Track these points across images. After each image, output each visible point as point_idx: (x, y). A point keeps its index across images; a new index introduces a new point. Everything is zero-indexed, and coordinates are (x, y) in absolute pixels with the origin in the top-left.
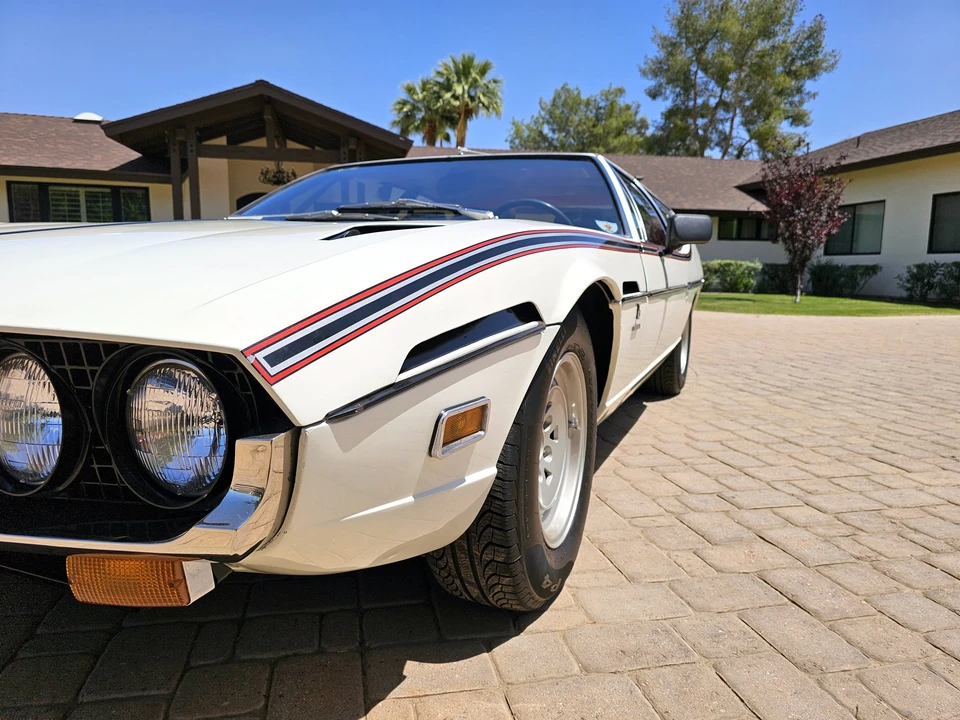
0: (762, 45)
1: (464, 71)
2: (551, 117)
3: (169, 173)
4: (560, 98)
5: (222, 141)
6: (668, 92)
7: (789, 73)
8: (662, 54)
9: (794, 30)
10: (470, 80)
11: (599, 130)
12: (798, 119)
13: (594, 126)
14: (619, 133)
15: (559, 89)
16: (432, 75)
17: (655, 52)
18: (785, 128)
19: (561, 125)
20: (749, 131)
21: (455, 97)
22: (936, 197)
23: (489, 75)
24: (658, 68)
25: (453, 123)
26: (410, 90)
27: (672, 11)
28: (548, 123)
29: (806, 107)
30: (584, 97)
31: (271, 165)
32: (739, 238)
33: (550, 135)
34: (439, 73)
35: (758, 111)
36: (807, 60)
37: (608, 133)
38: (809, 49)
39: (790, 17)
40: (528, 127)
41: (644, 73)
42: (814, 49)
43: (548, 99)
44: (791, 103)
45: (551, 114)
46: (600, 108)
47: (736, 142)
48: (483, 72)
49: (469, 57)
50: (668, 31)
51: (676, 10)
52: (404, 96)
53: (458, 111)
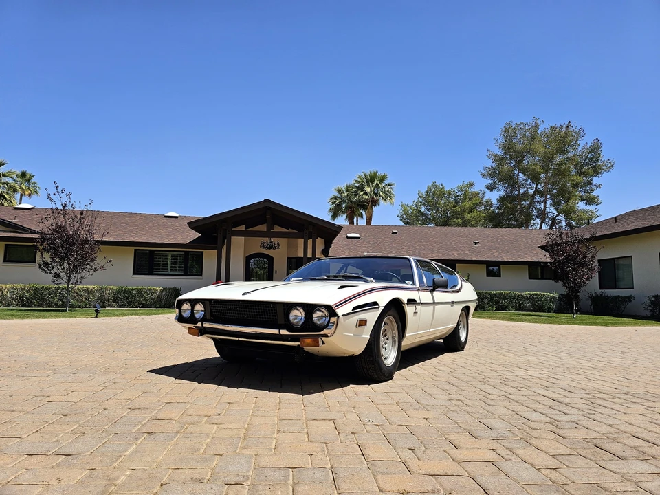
0: (559, 158)
1: (371, 179)
2: (426, 202)
3: (217, 244)
4: (431, 190)
5: (242, 228)
6: (500, 187)
7: (580, 174)
8: (495, 165)
9: (580, 148)
10: (374, 184)
11: (458, 209)
12: (591, 201)
13: (454, 207)
14: (471, 211)
15: (430, 185)
16: (352, 182)
17: (490, 163)
18: (581, 206)
19: (432, 205)
20: (556, 209)
21: (366, 194)
23: (386, 182)
24: (492, 173)
25: (365, 208)
26: (340, 191)
27: (499, 141)
28: (424, 205)
29: (595, 193)
30: (447, 189)
31: (267, 240)
32: (542, 278)
33: (426, 212)
34: (356, 181)
35: (562, 196)
36: (592, 164)
37: (464, 211)
38: (592, 158)
39: (576, 141)
40: (411, 208)
41: (484, 176)
42: (597, 158)
43: (424, 191)
44: (584, 191)
45: (426, 200)
46: (458, 196)
47: (549, 215)
48: (382, 180)
49: (375, 173)
50: (498, 151)
51: (502, 140)
52: (336, 194)
53: (368, 202)
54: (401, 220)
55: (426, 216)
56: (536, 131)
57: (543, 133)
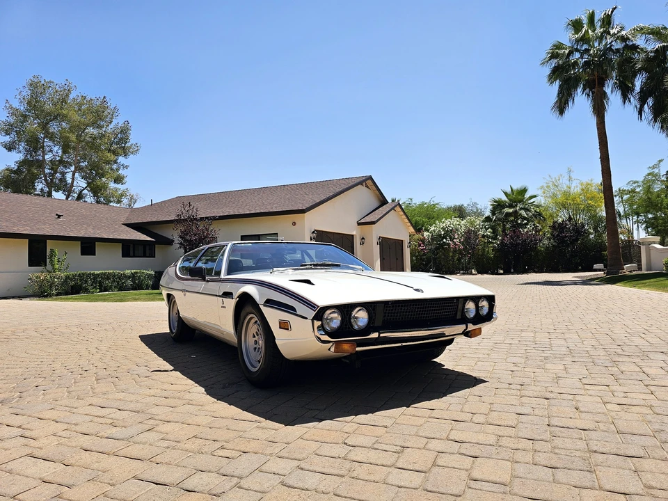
6: (21, 148)
7: (109, 151)
8: (12, 120)
9: (111, 126)
12: (119, 180)
17: (5, 117)
18: (112, 185)
22: (243, 237)
24: (7, 129)
27: (23, 94)
29: (122, 172)
32: (134, 256)
36: (121, 144)
38: (121, 139)
39: (111, 118)
42: (124, 140)
44: (112, 169)
47: (77, 190)
50: (20, 106)
51: (27, 92)
56: (67, 95)
57: (74, 100)
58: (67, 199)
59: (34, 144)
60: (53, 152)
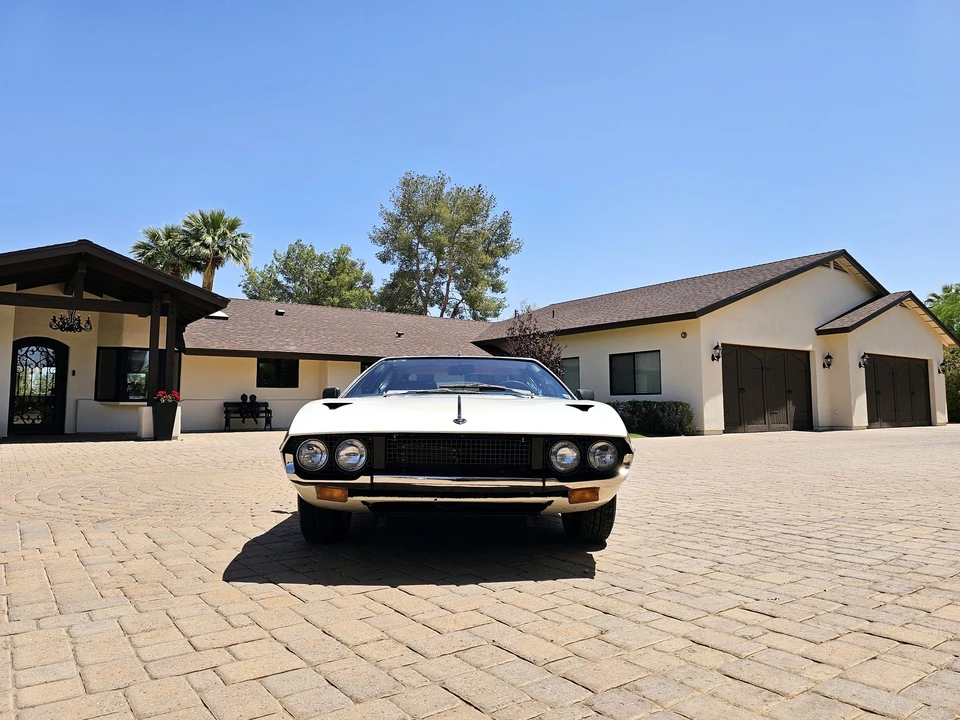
0: (466, 229)
1: (213, 223)
2: (285, 268)
4: (294, 251)
5: (10, 288)
6: (395, 258)
7: (487, 251)
8: (388, 227)
9: (489, 220)
10: (219, 232)
11: (333, 282)
12: (497, 287)
13: (328, 279)
14: (351, 287)
15: (293, 243)
16: (180, 224)
17: (381, 224)
18: (489, 294)
19: (295, 275)
20: (462, 294)
21: (207, 246)
22: (612, 357)
23: (238, 231)
24: (383, 238)
25: (200, 268)
26: (154, 237)
27: (396, 195)
28: (283, 272)
29: (502, 278)
33: (285, 283)
34: (186, 223)
35: (468, 281)
36: (500, 243)
37: (342, 286)
38: (501, 235)
39: (487, 211)
40: (261, 274)
41: (374, 240)
42: (504, 236)
43: (283, 252)
44: (490, 275)
45: (286, 265)
46: (333, 264)
47: (453, 302)
48: (233, 226)
49: (219, 214)
50: (396, 211)
51: (399, 194)
52: (146, 240)
53: (206, 259)
54: (245, 292)
55: (285, 290)
56: (441, 190)
57: (449, 194)
58: (442, 315)
59: (409, 253)
60: (428, 261)
